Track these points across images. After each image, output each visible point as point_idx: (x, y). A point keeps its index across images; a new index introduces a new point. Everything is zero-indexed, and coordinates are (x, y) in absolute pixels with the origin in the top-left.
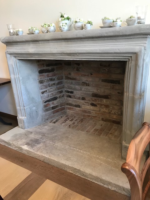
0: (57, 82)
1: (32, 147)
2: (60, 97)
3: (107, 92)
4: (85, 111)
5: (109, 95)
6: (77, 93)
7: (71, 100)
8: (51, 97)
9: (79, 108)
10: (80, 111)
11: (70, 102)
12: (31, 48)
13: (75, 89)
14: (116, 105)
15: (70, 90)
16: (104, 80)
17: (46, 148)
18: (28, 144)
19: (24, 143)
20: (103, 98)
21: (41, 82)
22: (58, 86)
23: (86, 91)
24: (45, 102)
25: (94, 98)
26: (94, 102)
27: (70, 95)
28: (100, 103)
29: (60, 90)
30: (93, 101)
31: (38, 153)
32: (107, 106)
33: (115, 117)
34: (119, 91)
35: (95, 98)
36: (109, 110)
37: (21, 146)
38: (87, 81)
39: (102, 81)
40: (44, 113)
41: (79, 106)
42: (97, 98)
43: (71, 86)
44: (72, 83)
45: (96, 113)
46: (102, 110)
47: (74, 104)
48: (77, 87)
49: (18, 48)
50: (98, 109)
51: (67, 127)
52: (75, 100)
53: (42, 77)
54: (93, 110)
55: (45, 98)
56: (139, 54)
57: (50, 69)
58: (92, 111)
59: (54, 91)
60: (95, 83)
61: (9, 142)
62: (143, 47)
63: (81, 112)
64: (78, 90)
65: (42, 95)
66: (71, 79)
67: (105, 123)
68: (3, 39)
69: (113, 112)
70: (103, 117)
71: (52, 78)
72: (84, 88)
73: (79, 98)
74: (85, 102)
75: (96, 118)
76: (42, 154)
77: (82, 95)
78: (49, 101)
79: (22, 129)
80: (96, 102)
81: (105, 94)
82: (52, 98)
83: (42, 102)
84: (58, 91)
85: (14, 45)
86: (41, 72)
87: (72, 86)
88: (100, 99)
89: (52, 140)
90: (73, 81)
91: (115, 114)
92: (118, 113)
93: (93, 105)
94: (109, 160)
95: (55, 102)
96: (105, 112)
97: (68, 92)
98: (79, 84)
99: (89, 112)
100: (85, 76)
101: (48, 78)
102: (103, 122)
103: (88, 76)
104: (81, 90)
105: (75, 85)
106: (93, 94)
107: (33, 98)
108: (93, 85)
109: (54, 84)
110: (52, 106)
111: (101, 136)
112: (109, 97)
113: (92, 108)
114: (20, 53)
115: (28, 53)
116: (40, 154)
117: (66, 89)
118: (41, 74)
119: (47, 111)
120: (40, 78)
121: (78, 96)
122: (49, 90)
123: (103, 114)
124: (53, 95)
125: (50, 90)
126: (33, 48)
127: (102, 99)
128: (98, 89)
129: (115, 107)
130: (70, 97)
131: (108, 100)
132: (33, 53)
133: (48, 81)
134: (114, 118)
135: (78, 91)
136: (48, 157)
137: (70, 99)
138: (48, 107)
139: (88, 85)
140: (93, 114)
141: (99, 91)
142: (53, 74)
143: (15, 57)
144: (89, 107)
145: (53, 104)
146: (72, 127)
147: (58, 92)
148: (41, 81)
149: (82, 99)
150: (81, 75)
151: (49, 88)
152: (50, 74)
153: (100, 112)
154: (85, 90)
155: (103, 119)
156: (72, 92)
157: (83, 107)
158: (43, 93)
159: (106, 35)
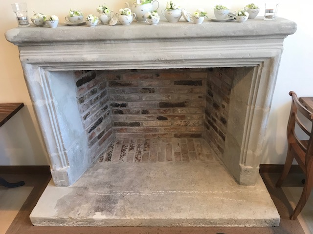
0: (100, 94)
1: (110, 211)
2: (105, 116)
3: (183, 98)
4: (148, 130)
5: (186, 102)
6: (133, 105)
7: (122, 118)
8: (95, 120)
9: (137, 127)
10: (140, 130)
11: (122, 120)
12: (87, 52)
13: (130, 100)
14: (195, 113)
15: (119, 103)
16: (178, 81)
17: (134, 205)
18: (98, 209)
19: (90, 209)
20: (177, 107)
21: (81, 101)
22: (102, 100)
23: (150, 101)
24: (89, 132)
25: (162, 109)
26: (162, 115)
27: (121, 109)
28: (171, 114)
29: (104, 106)
30: (162, 113)
31: (128, 218)
32: (182, 117)
33: (193, 129)
34: (200, 95)
35: (165, 109)
36: (186, 121)
37: (90, 217)
38: (150, 85)
39: (175, 84)
40: (89, 149)
41: (137, 124)
42: (167, 109)
43: (121, 95)
44: (123, 91)
45: (165, 129)
46: (175, 123)
47: (129, 122)
48: (133, 96)
49: (53, 51)
50: (169, 124)
51: (134, 161)
52: (130, 115)
53: (82, 91)
54: (161, 126)
55: (89, 125)
56: (275, 59)
57: (91, 75)
58: (159, 128)
59: (99, 109)
60: (163, 88)
61: (61, 217)
62: (280, 50)
63: (141, 132)
64: (135, 101)
65: (85, 122)
66: (121, 85)
67: (179, 139)
68: (15, 37)
69: (191, 123)
70: (176, 133)
71: (93, 90)
72: (146, 97)
73: (138, 113)
74: (149, 117)
75: (165, 136)
76: (136, 217)
77: (143, 107)
78: (93, 128)
79: (64, 186)
80: (166, 114)
81: (179, 102)
82: (97, 122)
83: (86, 133)
84: (102, 108)
85: (42, 47)
86: (79, 84)
87: (124, 95)
88: (172, 109)
89: (132, 189)
90: (126, 88)
91: (194, 125)
92: (198, 123)
93: (160, 118)
94: (227, 192)
95: (100, 126)
96: (179, 125)
97: (117, 105)
98: (136, 92)
99: (156, 130)
100: (147, 78)
101: (89, 91)
102: (176, 139)
103: (152, 78)
104: (140, 99)
105: (128, 94)
106: (160, 103)
107: (75, 131)
108: (161, 91)
109: (97, 98)
110: (97, 135)
111: (191, 161)
112: (186, 104)
113: (159, 123)
114: (62, 61)
115: (83, 61)
116: (132, 218)
117: (112, 102)
118: (80, 87)
119: (93, 144)
120: (79, 94)
121: (136, 110)
122: (91, 109)
123: (176, 129)
124: (97, 116)
125: (93, 110)
126: (91, 51)
127: (174, 108)
128: (169, 96)
129: (194, 116)
130: (121, 112)
131: (184, 108)
132: (96, 60)
133: (89, 95)
134: (193, 131)
135: (134, 103)
136: (149, 218)
137: (120, 115)
138: (94, 138)
139: (152, 91)
140: (162, 131)
141: (170, 98)
142: (94, 82)
143: (44, 68)
144: (154, 123)
145: (98, 130)
146: (141, 159)
147: (102, 110)
148: (81, 99)
149: (142, 113)
150: (140, 78)
151: (91, 107)
152: (91, 83)
153: (172, 127)
154: (148, 99)
155: (176, 136)
156: (124, 105)
157: (144, 125)
158: (85, 118)
159: (233, 34)
